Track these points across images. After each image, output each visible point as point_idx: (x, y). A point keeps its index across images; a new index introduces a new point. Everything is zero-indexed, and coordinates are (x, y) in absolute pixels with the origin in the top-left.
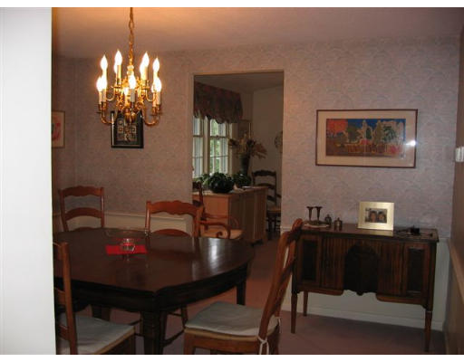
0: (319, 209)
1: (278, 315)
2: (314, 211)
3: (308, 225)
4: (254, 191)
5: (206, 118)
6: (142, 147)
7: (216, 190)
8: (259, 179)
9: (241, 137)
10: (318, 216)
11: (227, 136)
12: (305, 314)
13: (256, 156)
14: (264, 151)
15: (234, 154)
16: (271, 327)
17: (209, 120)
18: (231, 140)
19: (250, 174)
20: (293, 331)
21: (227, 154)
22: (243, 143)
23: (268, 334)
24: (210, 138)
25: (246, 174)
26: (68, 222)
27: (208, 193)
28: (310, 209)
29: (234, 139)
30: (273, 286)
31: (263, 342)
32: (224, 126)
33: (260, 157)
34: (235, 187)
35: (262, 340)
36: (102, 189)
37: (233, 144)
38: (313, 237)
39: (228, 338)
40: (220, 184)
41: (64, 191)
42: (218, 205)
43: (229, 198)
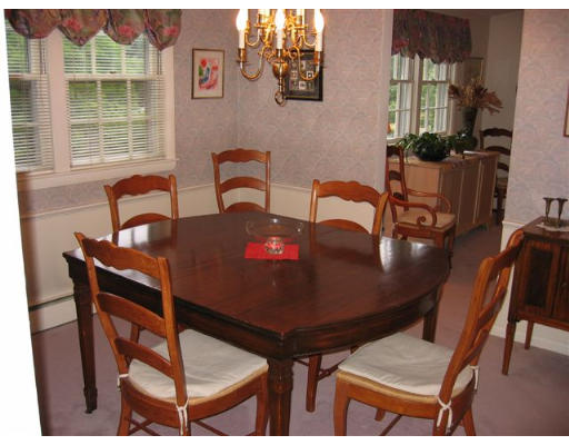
0: (562, 202)
1: (476, 364)
2: (555, 205)
3: (542, 225)
4: (480, 158)
5: (417, 57)
6: (320, 99)
7: (424, 157)
8: (490, 141)
9: (466, 83)
10: (560, 213)
11: (448, 80)
12: (527, 345)
13: (486, 110)
14: (498, 103)
15: (456, 105)
16: (460, 384)
17: (422, 58)
18: (452, 87)
19: (476, 134)
20: (505, 371)
21: (446, 105)
22: (469, 91)
23: (454, 394)
24: (421, 83)
25: (470, 134)
26: (223, 195)
27: (412, 160)
28: (549, 201)
29: (457, 85)
30: (465, 332)
31: (445, 407)
32: (444, 66)
33: (491, 110)
34: (453, 153)
35: (442, 404)
36: (268, 153)
37: (454, 91)
38: (547, 247)
39: (395, 394)
40: (431, 149)
41: (220, 155)
42: (424, 178)
43: (441, 169)
